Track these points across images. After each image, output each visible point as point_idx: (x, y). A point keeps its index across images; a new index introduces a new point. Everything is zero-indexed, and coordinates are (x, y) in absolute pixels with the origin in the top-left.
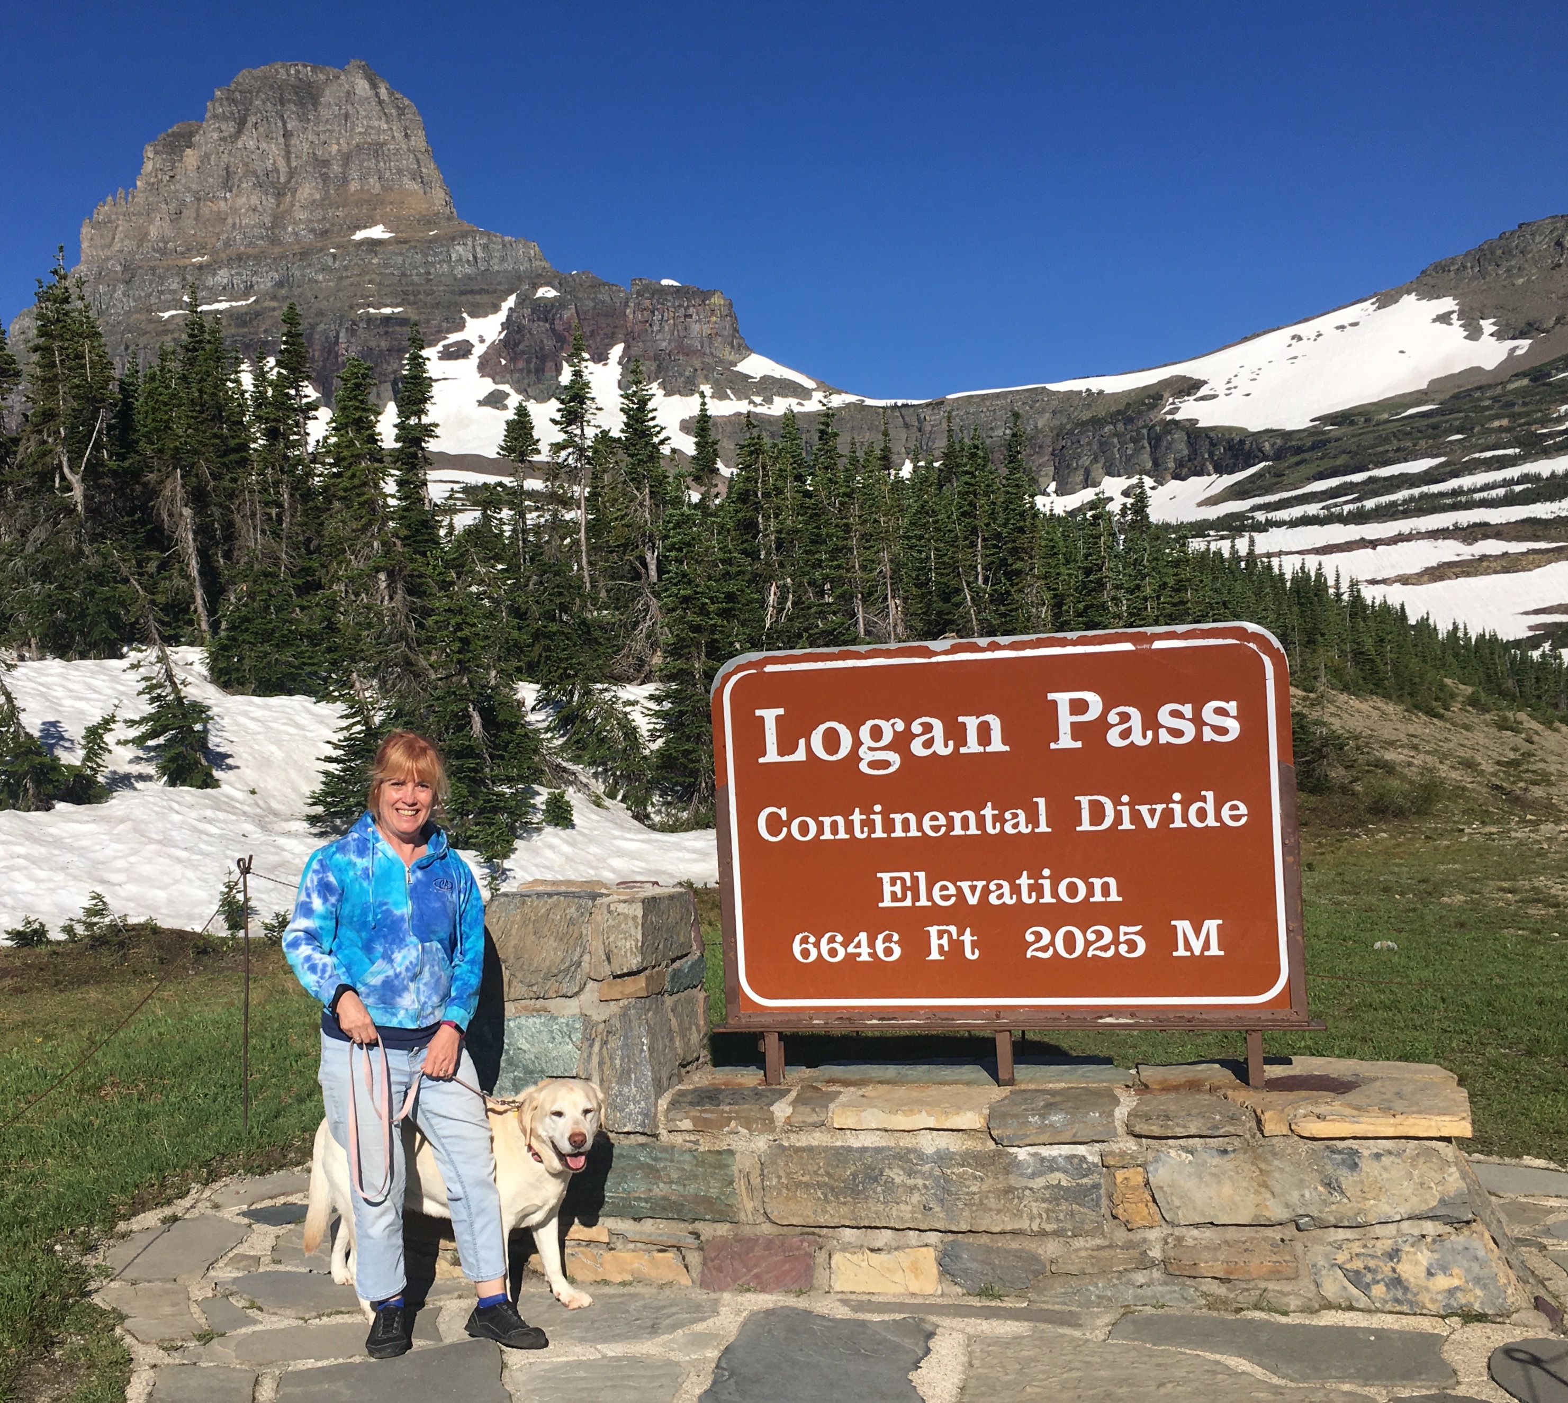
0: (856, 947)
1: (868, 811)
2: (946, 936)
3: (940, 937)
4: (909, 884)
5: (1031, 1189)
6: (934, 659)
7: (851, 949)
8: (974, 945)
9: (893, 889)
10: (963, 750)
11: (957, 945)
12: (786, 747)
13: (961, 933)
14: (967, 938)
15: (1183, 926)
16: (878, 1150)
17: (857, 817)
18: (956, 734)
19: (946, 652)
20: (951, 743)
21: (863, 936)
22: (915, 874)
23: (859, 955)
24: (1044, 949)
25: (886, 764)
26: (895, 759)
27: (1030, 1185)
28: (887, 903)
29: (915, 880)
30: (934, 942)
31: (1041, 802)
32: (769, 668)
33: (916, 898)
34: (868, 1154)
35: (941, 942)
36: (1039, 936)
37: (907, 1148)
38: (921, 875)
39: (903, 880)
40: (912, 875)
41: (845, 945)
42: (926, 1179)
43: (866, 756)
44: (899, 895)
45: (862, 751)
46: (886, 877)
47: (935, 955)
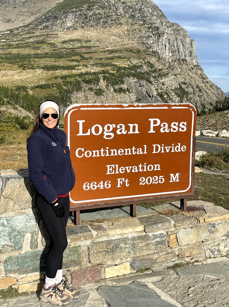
0: (100, 185)
1: (105, 149)
2: (122, 181)
3: (120, 181)
4: (114, 168)
5: (152, 243)
6: (124, 109)
7: (98, 186)
8: (128, 182)
9: (110, 169)
10: (129, 133)
11: (124, 183)
12: (85, 131)
13: (125, 180)
14: (127, 181)
15: (172, 175)
16: (118, 239)
17: (102, 150)
18: (127, 128)
19: (127, 107)
20: (126, 131)
21: (102, 182)
22: (116, 165)
23: (100, 187)
24: (143, 183)
25: (110, 136)
26: (112, 135)
27: (152, 242)
28: (108, 173)
29: (115, 167)
30: (119, 183)
31: (145, 146)
32: (81, 109)
33: (115, 172)
34: (116, 241)
35: (121, 182)
36: (142, 179)
37: (125, 238)
38: (117, 166)
39: (112, 167)
40: (115, 165)
41: (97, 185)
42: (129, 245)
43: (106, 134)
44: (111, 171)
45: (105, 133)
46: (108, 166)
47: (119, 186)
